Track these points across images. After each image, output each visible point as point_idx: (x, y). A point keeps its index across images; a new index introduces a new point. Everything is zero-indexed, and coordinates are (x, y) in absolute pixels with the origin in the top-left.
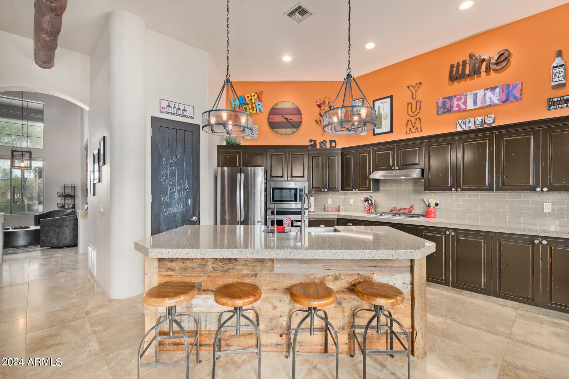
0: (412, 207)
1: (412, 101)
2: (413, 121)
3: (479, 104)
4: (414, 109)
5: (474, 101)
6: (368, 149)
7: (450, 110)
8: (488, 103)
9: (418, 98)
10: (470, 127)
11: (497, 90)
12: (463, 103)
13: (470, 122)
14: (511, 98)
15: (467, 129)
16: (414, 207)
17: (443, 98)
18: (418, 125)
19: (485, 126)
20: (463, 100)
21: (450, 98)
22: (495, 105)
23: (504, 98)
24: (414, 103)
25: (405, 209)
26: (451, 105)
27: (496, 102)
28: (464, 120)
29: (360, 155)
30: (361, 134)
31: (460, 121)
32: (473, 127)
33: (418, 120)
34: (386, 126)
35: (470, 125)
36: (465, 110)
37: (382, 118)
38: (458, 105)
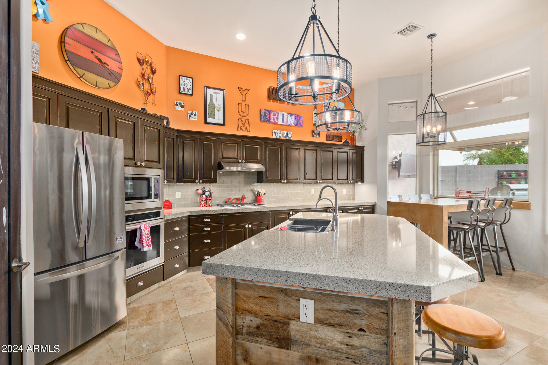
0: (243, 197)
1: (242, 102)
2: (244, 121)
3: (285, 123)
4: (244, 111)
5: (282, 119)
6: (214, 138)
7: (268, 121)
8: (289, 124)
9: (247, 102)
10: (280, 137)
11: (293, 116)
12: (276, 118)
13: (280, 133)
14: (299, 124)
15: (278, 138)
16: (245, 197)
17: (265, 110)
18: (247, 125)
19: (288, 138)
20: (276, 116)
21: (269, 111)
22: (292, 126)
23: (296, 123)
24: (244, 104)
25: (237, 199)
26: (269, 117)
27: (293, 124)
28: (277, 131)
29: (203, 143)
30: (191, 119)
31: (275, 131)
32: (282, 138)
33: (247, 121)
34: (219, 118)
35: (280, 135)
36: (277, 124)
37: (215, 109)
38: (274, 119)
